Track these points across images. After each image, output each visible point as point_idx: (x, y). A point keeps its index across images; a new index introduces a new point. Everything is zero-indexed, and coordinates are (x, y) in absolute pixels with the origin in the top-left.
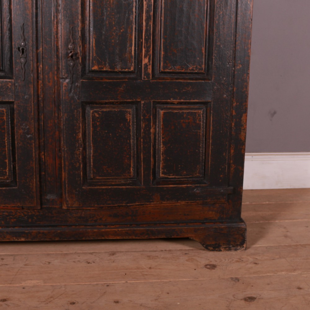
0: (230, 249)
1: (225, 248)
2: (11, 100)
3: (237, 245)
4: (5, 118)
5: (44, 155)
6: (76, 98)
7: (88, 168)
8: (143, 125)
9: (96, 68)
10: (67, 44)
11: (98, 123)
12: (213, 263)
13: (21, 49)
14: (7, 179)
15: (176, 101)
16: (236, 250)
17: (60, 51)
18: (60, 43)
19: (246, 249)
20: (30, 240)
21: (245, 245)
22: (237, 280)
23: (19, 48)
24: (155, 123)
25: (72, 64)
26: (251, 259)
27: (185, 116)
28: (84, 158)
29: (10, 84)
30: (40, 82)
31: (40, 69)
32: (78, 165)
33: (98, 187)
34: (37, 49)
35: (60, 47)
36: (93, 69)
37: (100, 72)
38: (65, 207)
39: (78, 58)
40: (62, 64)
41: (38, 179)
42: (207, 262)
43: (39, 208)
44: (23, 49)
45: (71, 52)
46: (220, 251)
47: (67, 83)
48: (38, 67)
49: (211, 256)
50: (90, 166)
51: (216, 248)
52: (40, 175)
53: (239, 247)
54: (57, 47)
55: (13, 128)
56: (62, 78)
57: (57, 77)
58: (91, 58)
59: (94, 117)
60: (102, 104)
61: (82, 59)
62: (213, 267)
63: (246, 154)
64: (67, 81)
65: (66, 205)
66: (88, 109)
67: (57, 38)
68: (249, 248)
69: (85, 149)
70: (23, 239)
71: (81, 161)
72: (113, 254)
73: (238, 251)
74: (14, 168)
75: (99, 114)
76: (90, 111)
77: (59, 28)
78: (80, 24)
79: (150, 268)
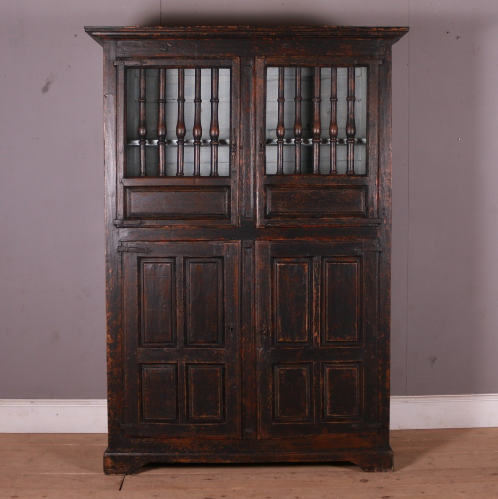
0: (381, 471)
1: (377, 470)
2: (223, 363)
3: (387, 468)
4: (219, 375)
5: (245, 400)
6: (268, 360)
7: (276, 410)
8: (314, 379)
9: (281, 340)
10: (261, 325)
11: (283, 378)
12: (367, 478)
13: (231, 328)
14: (219, 417)
15: (337, 361)
16: (386, 471)
17: (257, 329)
18: (256, 324)
19: (394, 471)
20: (233, 462)
21: (393, 468)
22: (382, 488)
23: (229, 328)
24: (323, 377)
25: (265, 338)
26: (396, 477)
27: (344, 371)
28: (273, 402)
29: (223, 352)
30: (243, 350)
31: (243, 341)
32: (269, 407)
33: (283, 423)
34: (241, 327)
35: (256, 326)
36: (279, 340)
37: (284, 342)
38: (259, 438)
39: (269, 334)
40: (258, 338)
41: (240, 417)
42: (362, 478)
43: (241, 438)
44: (232, 328)
45: (264, 330)
46: (374, 472)
47: (262, 351)
48: (241, 339)
49: (366, 475)
50: (277, 407)
51: (370, 469)
52: (242, 414)
53: (388, 469)
54: (255, 326)
55: (224, 382)
56: (258, 347)
57: (255, 346)
58: (278, 333)
59: (280, 374)
60: (285, 364)
61: (272, 334)
62: (366, 481)
63: (391, 397)
64: (262, 349)
65: (259, 436)
66: (276, 368)
67: (255, 320)
68: (396, 471)
69: (273, 396)
70: (229, 461)
71: (271, 405)
72: (294, 473)
73: (388, 473)
74: (224, 410)
75: (284, 372)
76: (277, 369)
77: (256, 314)
78: (270, 311)
79: (321, 481)
